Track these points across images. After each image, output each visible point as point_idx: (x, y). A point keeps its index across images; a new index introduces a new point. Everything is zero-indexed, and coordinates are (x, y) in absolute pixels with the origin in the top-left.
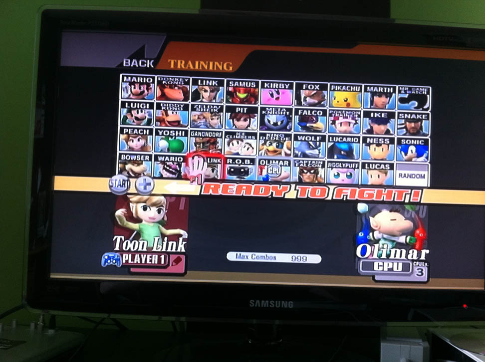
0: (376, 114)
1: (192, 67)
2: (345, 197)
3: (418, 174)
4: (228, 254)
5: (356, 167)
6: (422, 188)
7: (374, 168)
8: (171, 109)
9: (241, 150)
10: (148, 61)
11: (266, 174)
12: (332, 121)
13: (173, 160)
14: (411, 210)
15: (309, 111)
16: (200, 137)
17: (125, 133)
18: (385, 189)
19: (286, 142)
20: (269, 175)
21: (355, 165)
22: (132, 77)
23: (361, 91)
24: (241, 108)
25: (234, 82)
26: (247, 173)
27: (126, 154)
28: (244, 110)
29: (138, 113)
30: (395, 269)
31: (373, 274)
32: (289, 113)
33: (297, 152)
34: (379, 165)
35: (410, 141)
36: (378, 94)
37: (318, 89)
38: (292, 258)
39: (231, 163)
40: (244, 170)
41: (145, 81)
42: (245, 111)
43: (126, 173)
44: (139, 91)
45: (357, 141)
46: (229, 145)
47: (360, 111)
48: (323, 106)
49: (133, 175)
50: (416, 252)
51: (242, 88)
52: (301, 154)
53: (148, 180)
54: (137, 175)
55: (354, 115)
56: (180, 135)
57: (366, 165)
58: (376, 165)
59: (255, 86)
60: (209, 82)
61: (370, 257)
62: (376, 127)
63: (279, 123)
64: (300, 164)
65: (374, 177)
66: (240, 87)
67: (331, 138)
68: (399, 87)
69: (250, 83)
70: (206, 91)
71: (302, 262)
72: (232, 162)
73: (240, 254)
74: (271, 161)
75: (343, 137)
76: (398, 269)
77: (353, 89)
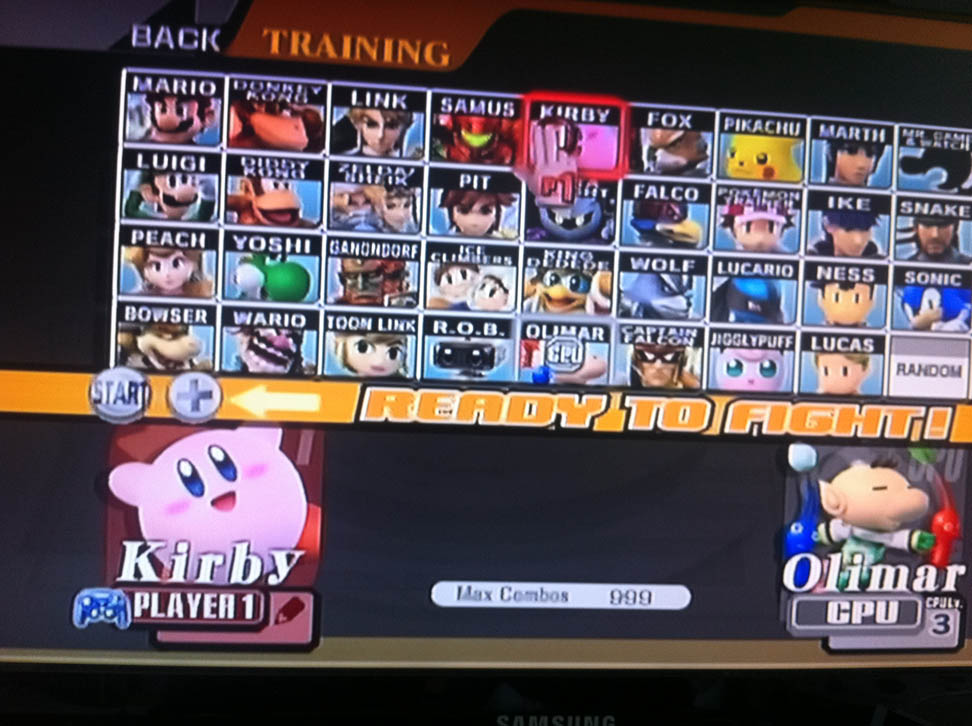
0: (840, 200)
1: (331, 53)
2: (756, 427)
3: (944, 366)
4: (435, 589)
5: (787, 345)
6: (952, 403)
7: (832, 347)
8: (270, 173)
9: (473, 294)
10: (205, 33)
11: (542, 363)
12: (725, 216)
13: (278, 323)
14: (924, 463)
15: (663, 189)
16: (354, 256)
17: (134, 241)
18: (861, 406)
19: (598, 274)
20: (552, 366)
21: (784, 340)
22: (155, 79)
23: (802, 135)
24: (473, 175)
25: (455, 99)
26: (488, 360)
27: (138, 305)
28: (480, 182)
29: (173, 183)
30: (880, 618)
31: (825, 635)
32: (608, 194)
33: (627, 302)
34: (846, 340)
35: (927, 276)
36: (846, 145)
37: (688, 125)
38: (612, 597)
39: (444, 331)
40: (482, 352)
41: (193, 91)
42: (485, 186)
43: (138, 362)
44: (177, 120)
45: (790, 274)
46: (438, 281)
47: (801, 192)
48: (702, 174)
49: (158, 366)
50: (933, 571)
51: (474, 120)
52: (638, 309)
53: (204, 381)
54: (171, 365)
55: (785, 202)
56: (298, 250)
57: (814, 340)
58: (840, 341)
59: (512, 113)
60: (383, 97)
61: (819, 590)
62: (841, 236)
63: (579, 221)
64: (635, 337)
65: (831, 373)
66: (470, 114)
67: (720, 265)
68: (901, 129)
69: (499, 105)
70: (372, 124)
71: (637, 606)
72: (448, 329)
73: (469, 588)
74: (556, 328)
75: (753, 261)
76: (887, 618)
77: (782, 131)
